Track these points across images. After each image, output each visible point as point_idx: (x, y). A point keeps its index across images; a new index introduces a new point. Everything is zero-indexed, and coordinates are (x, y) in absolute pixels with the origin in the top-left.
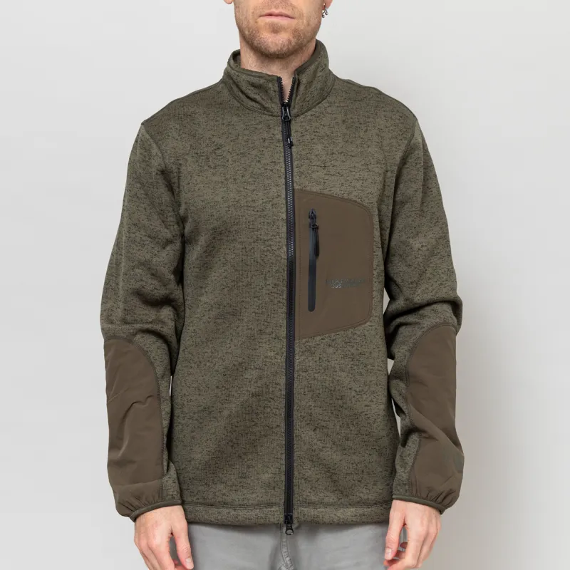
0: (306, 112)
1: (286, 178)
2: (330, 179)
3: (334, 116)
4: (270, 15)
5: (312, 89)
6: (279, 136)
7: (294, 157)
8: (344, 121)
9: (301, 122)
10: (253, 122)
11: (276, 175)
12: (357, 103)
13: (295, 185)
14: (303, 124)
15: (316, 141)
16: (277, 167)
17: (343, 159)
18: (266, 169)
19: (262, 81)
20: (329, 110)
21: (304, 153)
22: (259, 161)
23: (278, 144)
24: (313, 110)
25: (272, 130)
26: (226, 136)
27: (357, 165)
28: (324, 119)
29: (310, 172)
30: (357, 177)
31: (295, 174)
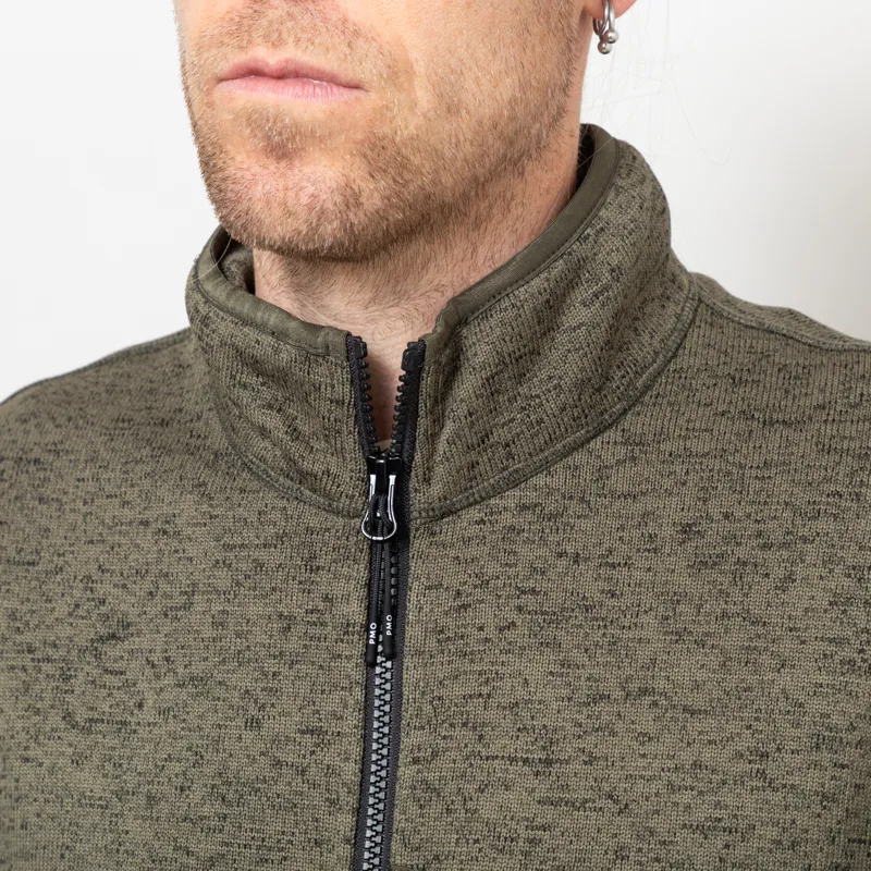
0: (497, 491)
1: (360, 812)
2: (566, 823)
3: (638, 508)
4: (253, 73)
5: (535, 385)
6: (355, 610)
7: (408, 712)
8: (686, 529)
9: (467, 541)
10: (249, 535)
11: (317, 798)
12: (775, 439)
13: (395, 846)
14: (473, 551)
15: (518, 635)
16: (329, 757)
17: (646, 722)
18: (278, 763)
19: (287, 354)
20: (619, 481)
21: (457, 690)
22: (254, 724)
23: (342, 648)
24: (540, 480)
25: (323, 578)
26: (147, 585)
27: (707, 755)
28: (584, 524)
29: (470, 788)
30: (699, 816)
31: (402, 792)
